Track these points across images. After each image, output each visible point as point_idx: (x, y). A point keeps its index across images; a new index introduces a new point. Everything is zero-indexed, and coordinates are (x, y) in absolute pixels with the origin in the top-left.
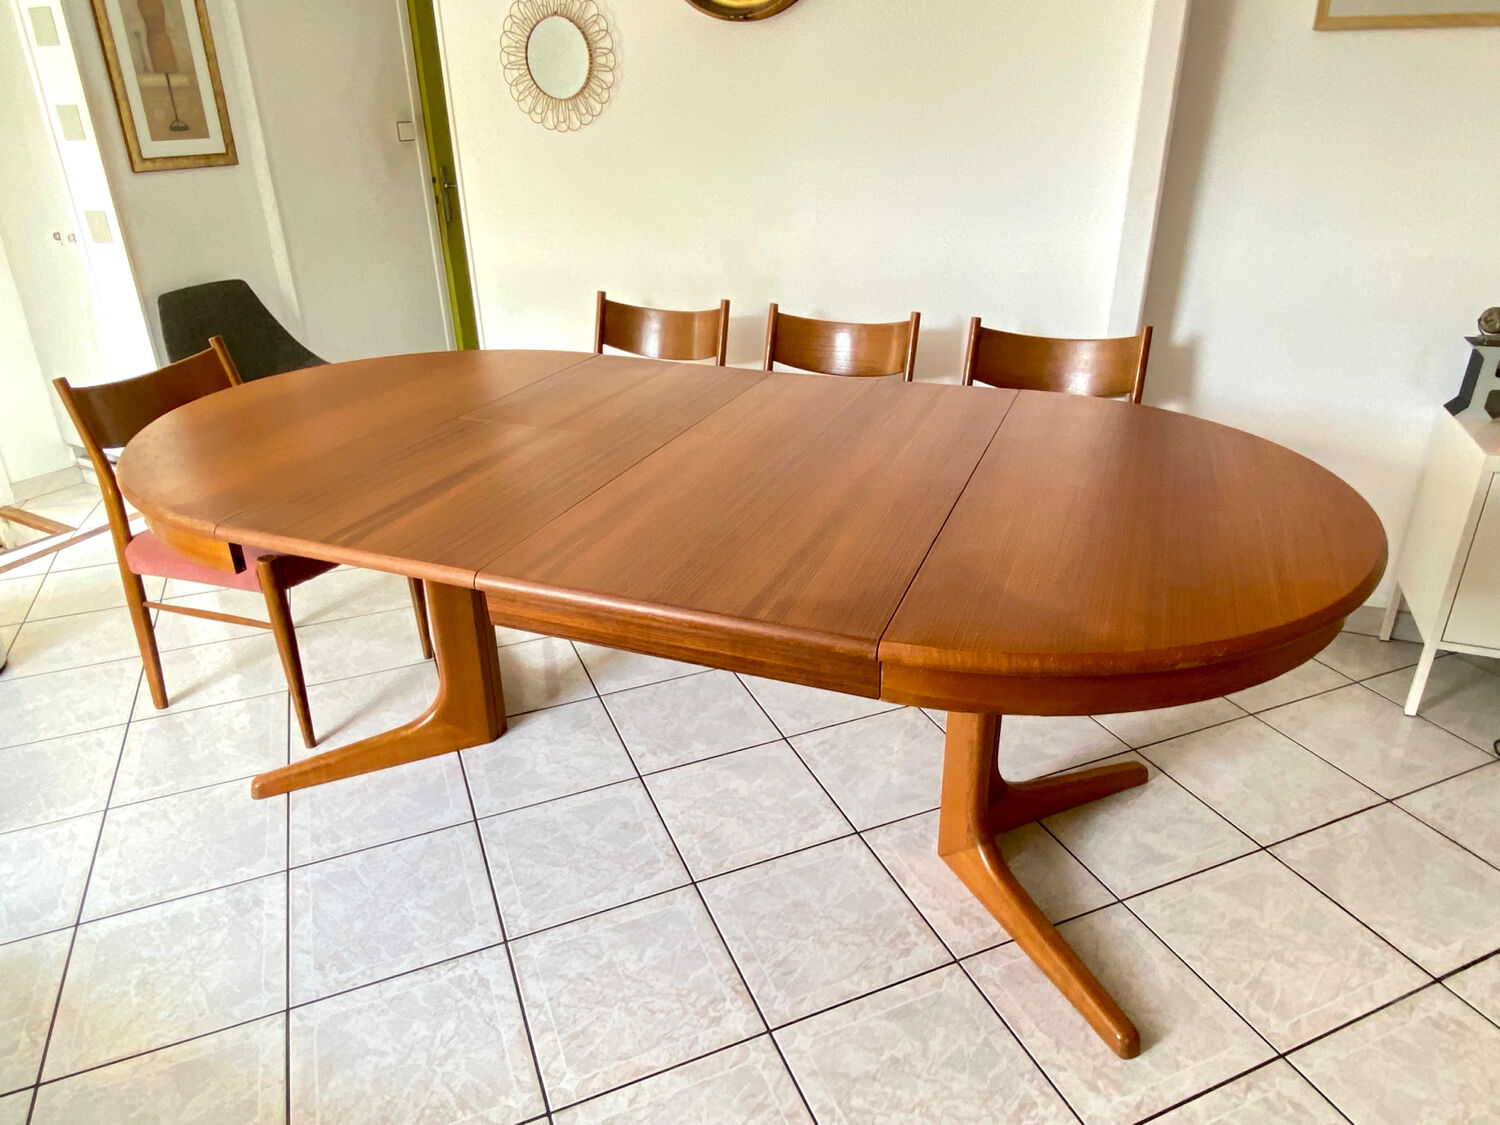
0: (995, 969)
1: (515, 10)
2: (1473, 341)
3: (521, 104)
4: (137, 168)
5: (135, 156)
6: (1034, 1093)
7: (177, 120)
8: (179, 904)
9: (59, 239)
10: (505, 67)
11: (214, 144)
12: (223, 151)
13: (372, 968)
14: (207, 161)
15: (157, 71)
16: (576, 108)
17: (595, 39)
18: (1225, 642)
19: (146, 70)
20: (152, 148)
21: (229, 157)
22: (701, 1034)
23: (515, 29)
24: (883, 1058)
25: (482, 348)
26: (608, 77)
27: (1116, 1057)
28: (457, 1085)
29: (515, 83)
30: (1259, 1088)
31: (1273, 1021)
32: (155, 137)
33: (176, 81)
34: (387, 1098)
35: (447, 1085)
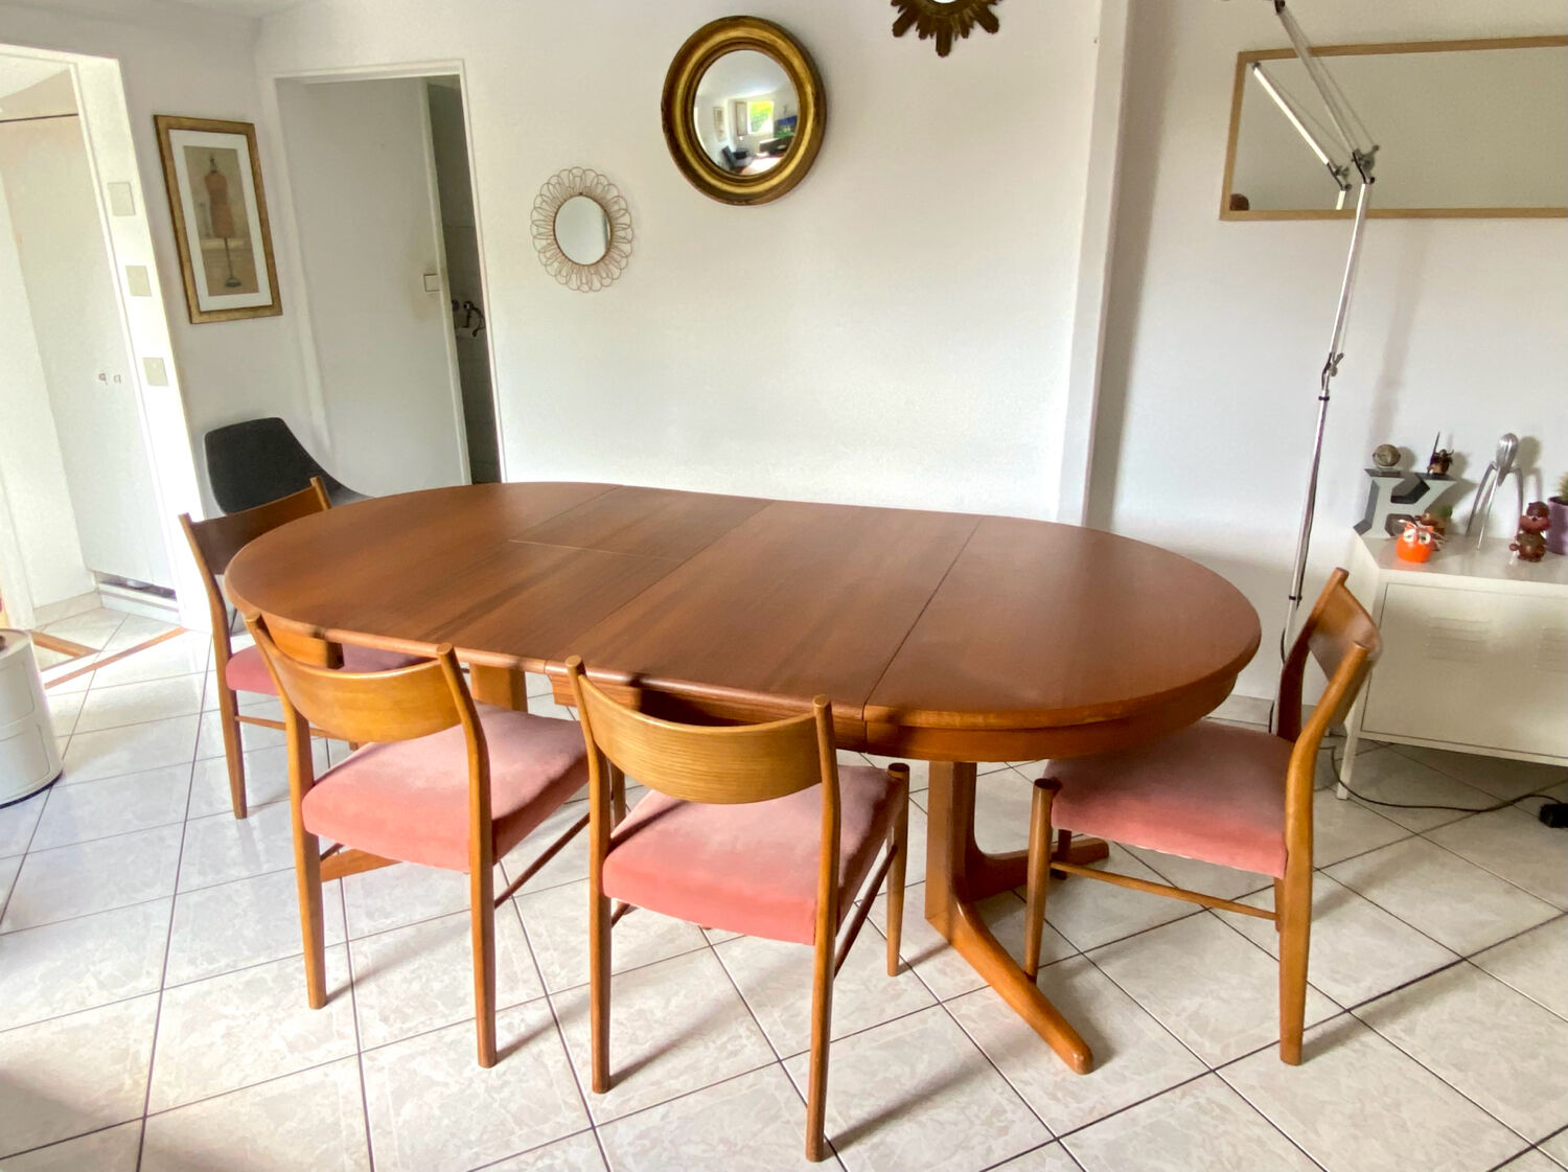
0: (974, 1008)
1: (545, 191)
2: (1371, 473)
3: (549, 268)
4: (194, 320)
5: (194, 310)
6: (1004, 1102)
7: (232, 278)
8: (254, 970)
9: (104, 379)
10: (535, 237)
11: (263, 297)
12: (271, 303)
13: (431, 1019)
14: (255, 312)
15: (218, 236)
16: (597, 273)
17: (618, 215)
18: (1121, 702)
19: (208, 236)
20: (208, 302)
21: (275, 308)
22: (721, 1065)
23: (545, 206)
24: (877, 1079)
25: (503, 481)
26: (626, 248)
27: (1075, 1074)
28: (513, 1107)
29: (543, 251)
30: (1193, 1095)
31: (1207, 1044)
32: (212, 293)
33: (233, 244)
34: (453, 1118)
35: (505, 1108)
